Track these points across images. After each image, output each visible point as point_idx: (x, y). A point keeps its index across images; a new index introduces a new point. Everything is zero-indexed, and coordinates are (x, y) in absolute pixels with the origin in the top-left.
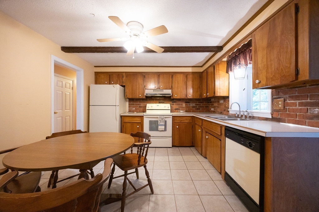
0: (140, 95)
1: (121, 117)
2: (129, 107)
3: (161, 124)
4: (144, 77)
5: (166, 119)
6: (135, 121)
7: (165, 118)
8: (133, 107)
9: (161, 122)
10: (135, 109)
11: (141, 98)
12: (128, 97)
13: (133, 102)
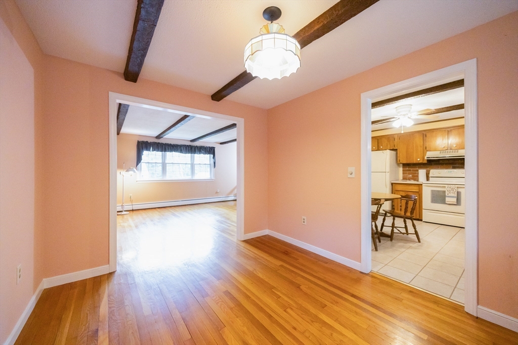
0: (419, 160)
1: (392, 184)
2: (403, 173)
3: (449, 195)
4: (425, 136)
5: (460, 190)
6: (411, 189)
7: (457, 187)
8: (409, 174)
9: (450, 193)
10: (413, 176)
11: (420, 162)
12: (401, 162)
13: (409, 168)
